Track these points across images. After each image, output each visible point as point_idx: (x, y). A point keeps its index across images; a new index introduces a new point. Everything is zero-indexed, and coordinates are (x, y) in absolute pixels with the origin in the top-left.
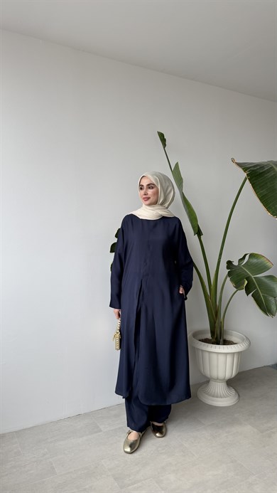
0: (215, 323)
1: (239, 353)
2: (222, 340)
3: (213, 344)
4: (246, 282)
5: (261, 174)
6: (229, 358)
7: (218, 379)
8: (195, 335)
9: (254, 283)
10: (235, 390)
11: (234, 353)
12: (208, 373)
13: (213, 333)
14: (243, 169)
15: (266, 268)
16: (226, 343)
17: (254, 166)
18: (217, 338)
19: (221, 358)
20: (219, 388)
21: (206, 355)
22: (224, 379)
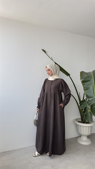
1: (92, 127)
2: (85, 122)
6: (87, 128)
7: (83, 135)
8: (76, 120)
10: (90, 139)
11: (89, 127)
12: (80, 133)
13: (82, 120)
16: (87, 123)
19: (85, 128)
20: (84, 138)
21: (79, 127)
22: (86, 135)
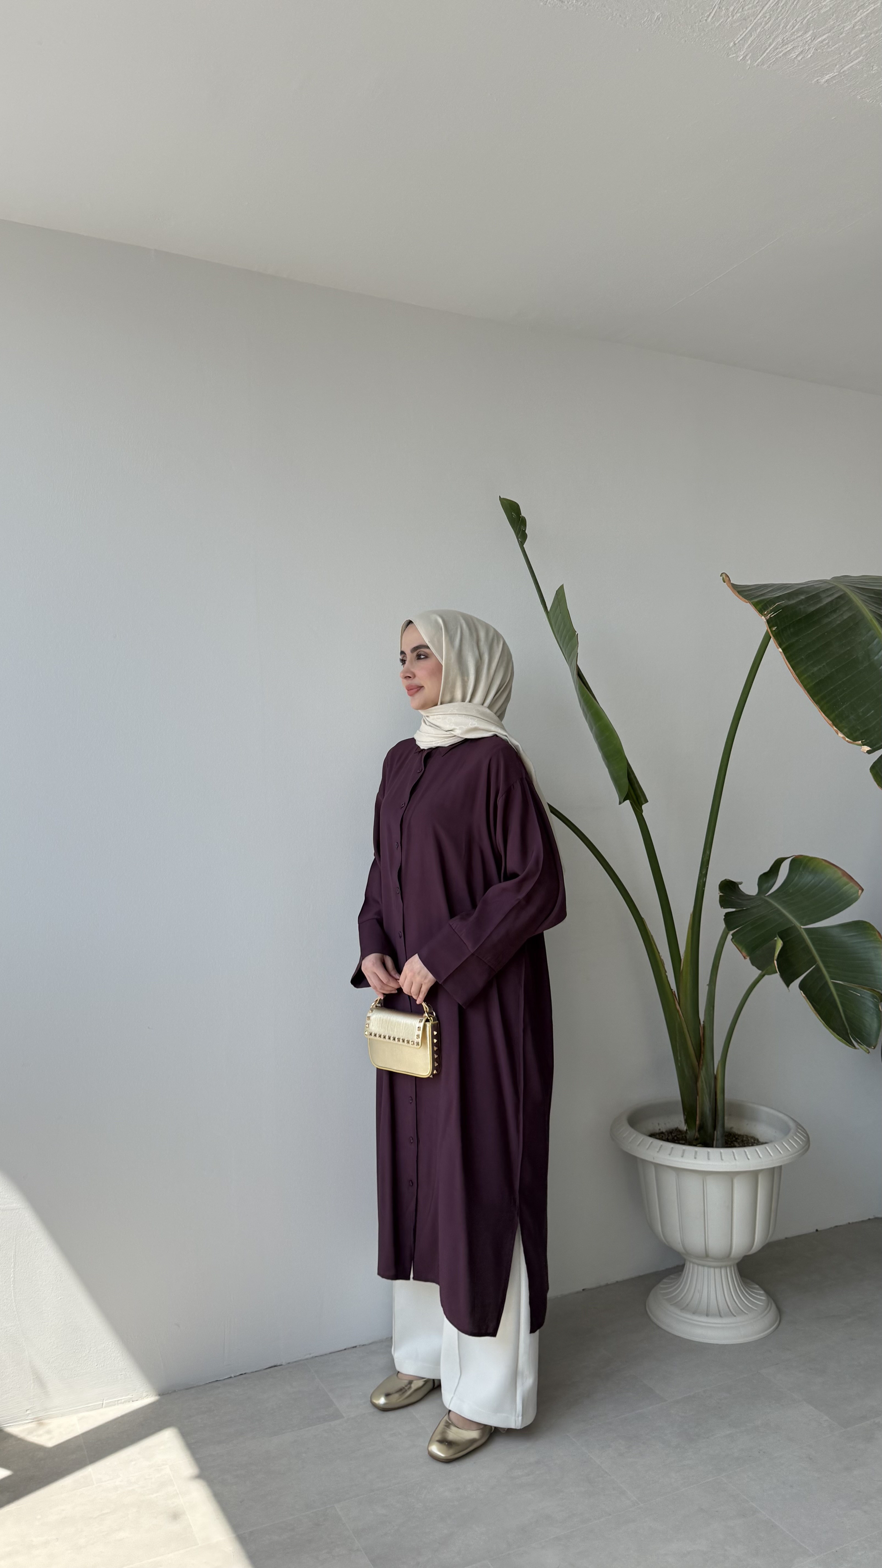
0: (696, 1078)
1: (774, 1173)
2: (718, 1134)
3: (690, 1144)
4: (779, 944)
5: (811, 619)
6: (741, 1189)
7: (706, 1255)
8: (635, 1119)
9: (807, 949)
10: (768, 1293)
11: (756, 1173)
12: (676, 1238)
13: (690, 1112)
14: (755, 605)
15: (843, 901)
16: (733, 1140)
17: (790, 596)
18: (702, 1128)
19: (717, 1189)
20: (716, 1285)
21: (670, 1180)
22: (729, 1256)
